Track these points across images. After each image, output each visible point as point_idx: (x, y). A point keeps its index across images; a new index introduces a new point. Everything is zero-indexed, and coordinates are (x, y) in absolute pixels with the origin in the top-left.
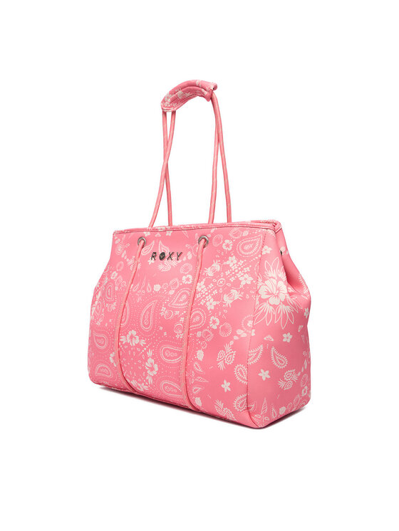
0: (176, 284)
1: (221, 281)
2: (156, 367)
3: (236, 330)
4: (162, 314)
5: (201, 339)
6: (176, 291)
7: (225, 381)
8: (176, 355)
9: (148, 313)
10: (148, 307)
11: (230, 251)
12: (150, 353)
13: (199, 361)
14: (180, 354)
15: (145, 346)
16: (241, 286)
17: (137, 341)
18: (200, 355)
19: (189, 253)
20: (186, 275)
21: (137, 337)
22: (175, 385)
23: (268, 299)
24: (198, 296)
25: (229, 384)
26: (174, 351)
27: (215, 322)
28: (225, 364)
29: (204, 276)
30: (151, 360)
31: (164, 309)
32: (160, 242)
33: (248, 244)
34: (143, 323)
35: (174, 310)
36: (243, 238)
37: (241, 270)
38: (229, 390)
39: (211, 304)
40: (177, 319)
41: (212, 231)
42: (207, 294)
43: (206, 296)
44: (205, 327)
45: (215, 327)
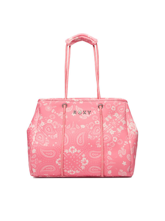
0: (92, 124)
1: (114, 123)
2: (87, 161)
3: (124, 141)
4: (89, 138)
5: (109, 146)
6: (93, 127)
7: (124, 162)
8: (98, 154)
9: (81, 138)
10: (80, 135)
11: (115, 111)
12: (83, 155)
13: (110, 156)
14: (99, 154)
15: (80, 153)
16: (123, 125)
17: (76, 151)
18: (110, 153)
19: (94, 111)
20: (96, 121)
21: (76, 149)
22: (98, 168)
23: (132, 130)
24: (104, 129)
25: (125, 162)
26: (97, 153)
27: (115, 139)
28: (122, 155)
29: (105, 121)
30: (84, 159)
31: (89, 135)
32: (76, 106)
33: (122, 108)
34: (79, 142)
35: (95, 136)
36: (119, 105)
37: (122, 118)
38: (126, 164)
39: (112, 132)
40: (97, 139)
41: (105, 102)
42: (108, 128)
43: (108, 129)
44: (111, 141)
45: (115, 141)
